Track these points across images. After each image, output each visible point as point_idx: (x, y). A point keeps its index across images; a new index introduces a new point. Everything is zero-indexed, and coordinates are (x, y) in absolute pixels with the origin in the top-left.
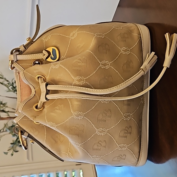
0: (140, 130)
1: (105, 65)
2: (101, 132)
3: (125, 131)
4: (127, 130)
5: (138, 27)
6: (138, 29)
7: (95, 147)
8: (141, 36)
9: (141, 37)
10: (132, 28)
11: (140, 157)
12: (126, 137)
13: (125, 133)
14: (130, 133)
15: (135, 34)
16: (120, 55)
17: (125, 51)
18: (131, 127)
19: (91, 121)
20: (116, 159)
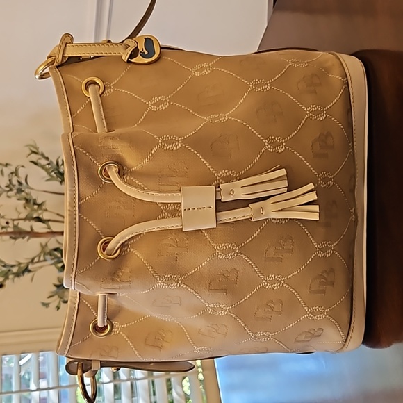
0: (351, 276)
1: (275, 145)
2: (271, 282)
3: (322, 280)
4: (324, 278)
5: (342, 60)
6: (342, 65)
7: (261, 313)
8: (347, 80)
9: (348, 83)
10: (329, 64)
11: (351, 332)
12: (323, 291)
13: (322, 284)
14: (332, 284)
15: (335, 77)
16: (305, 122)
17: (316, 112)
18: (332, 270)
19: (251, 261)
20: (302, 338)
